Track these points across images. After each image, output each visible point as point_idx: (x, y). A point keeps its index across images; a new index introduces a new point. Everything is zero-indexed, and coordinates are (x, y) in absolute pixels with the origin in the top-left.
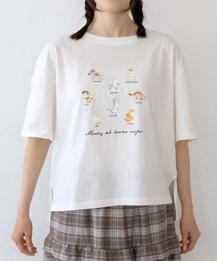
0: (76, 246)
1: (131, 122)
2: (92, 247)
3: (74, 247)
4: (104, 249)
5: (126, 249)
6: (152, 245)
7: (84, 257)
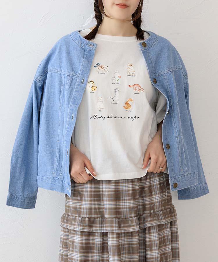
0: (89, 218)
1: (129, 109)
2: (103, 218)
3: (87, 219)
4: (116, 218)
5: (135, 217)
6: (154, 212)
7: (96, 227)
